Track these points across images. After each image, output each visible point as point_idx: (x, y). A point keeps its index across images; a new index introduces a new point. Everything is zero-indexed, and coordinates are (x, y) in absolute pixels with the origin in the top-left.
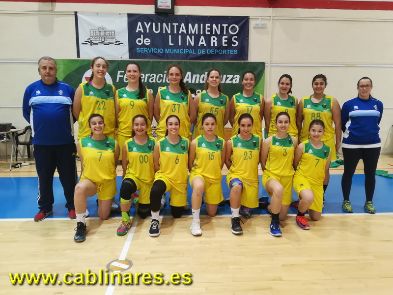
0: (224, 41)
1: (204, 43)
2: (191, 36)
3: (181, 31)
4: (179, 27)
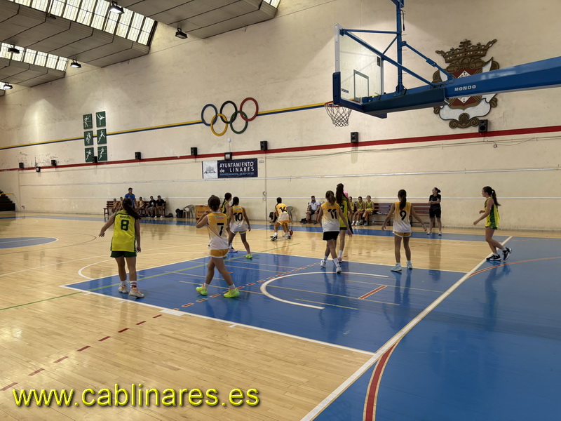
0: (248, 169)
1: (242, 170)
2: (237, 168)
3: (234, 166)
4: (233, 164)
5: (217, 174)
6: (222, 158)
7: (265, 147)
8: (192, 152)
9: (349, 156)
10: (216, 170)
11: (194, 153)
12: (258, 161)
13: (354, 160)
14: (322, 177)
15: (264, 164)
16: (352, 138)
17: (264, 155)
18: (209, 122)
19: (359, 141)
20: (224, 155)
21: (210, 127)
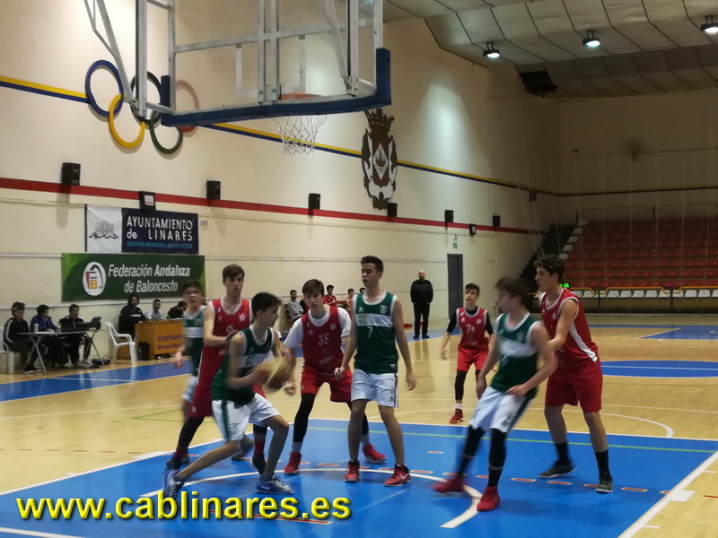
0: (184, 236)
1: (171, 237)
2: (163, 230)
3: (157, 225)
4: (155, 221)
5: (119, 242)
6: (133, 205)
10: (119, 232)
12: (200, 220)
15: (208, 229)
17: (208, 209)
20: (137, 195)
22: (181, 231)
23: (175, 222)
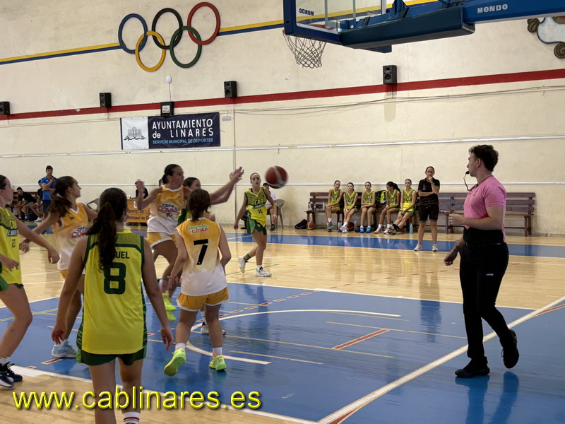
0: (204, 132)
1: (192, 134)
2: (183, 129)
3: (177, 126)
4: (176, 124)
5: (146, 141)
6: (156, 112)
7: (232, 93)
8: (101, 101)
9: (380, 108)
10: (146, 134)
11: (107, 103)
12: (221, 117)
13: (390, 116)
14: (334, 146)
15: (230, 123)
16: (386, 77)
17: (231, 107)
18: (132, 45)
19: (398, 82)
20: (159, 106)
21: (133, 57)
22: (201, 129)
23: (195, 122)
